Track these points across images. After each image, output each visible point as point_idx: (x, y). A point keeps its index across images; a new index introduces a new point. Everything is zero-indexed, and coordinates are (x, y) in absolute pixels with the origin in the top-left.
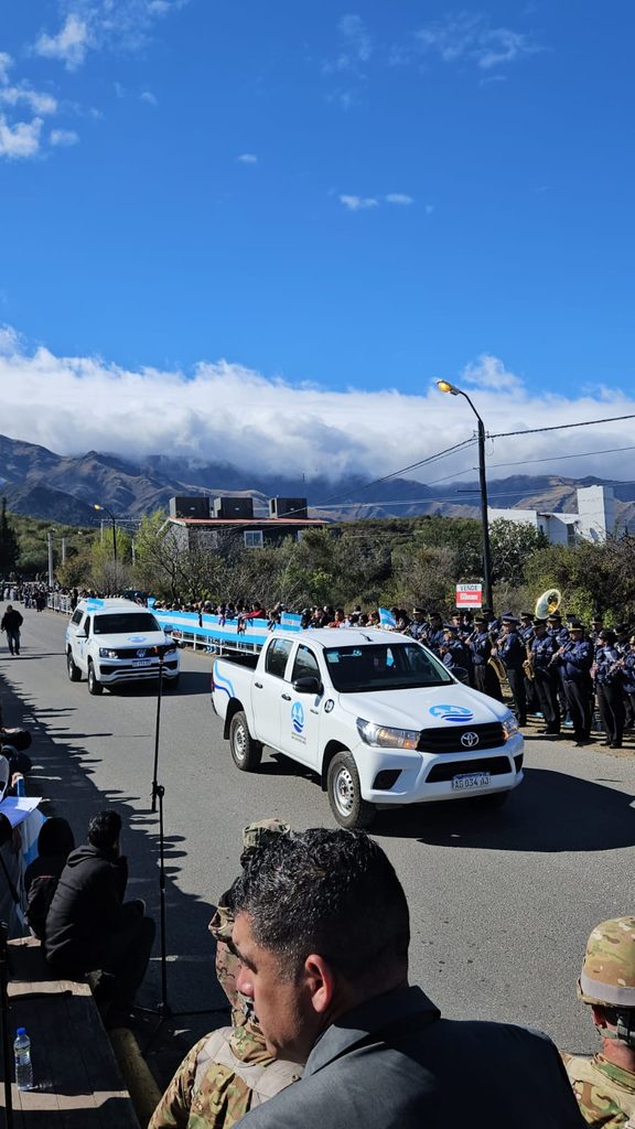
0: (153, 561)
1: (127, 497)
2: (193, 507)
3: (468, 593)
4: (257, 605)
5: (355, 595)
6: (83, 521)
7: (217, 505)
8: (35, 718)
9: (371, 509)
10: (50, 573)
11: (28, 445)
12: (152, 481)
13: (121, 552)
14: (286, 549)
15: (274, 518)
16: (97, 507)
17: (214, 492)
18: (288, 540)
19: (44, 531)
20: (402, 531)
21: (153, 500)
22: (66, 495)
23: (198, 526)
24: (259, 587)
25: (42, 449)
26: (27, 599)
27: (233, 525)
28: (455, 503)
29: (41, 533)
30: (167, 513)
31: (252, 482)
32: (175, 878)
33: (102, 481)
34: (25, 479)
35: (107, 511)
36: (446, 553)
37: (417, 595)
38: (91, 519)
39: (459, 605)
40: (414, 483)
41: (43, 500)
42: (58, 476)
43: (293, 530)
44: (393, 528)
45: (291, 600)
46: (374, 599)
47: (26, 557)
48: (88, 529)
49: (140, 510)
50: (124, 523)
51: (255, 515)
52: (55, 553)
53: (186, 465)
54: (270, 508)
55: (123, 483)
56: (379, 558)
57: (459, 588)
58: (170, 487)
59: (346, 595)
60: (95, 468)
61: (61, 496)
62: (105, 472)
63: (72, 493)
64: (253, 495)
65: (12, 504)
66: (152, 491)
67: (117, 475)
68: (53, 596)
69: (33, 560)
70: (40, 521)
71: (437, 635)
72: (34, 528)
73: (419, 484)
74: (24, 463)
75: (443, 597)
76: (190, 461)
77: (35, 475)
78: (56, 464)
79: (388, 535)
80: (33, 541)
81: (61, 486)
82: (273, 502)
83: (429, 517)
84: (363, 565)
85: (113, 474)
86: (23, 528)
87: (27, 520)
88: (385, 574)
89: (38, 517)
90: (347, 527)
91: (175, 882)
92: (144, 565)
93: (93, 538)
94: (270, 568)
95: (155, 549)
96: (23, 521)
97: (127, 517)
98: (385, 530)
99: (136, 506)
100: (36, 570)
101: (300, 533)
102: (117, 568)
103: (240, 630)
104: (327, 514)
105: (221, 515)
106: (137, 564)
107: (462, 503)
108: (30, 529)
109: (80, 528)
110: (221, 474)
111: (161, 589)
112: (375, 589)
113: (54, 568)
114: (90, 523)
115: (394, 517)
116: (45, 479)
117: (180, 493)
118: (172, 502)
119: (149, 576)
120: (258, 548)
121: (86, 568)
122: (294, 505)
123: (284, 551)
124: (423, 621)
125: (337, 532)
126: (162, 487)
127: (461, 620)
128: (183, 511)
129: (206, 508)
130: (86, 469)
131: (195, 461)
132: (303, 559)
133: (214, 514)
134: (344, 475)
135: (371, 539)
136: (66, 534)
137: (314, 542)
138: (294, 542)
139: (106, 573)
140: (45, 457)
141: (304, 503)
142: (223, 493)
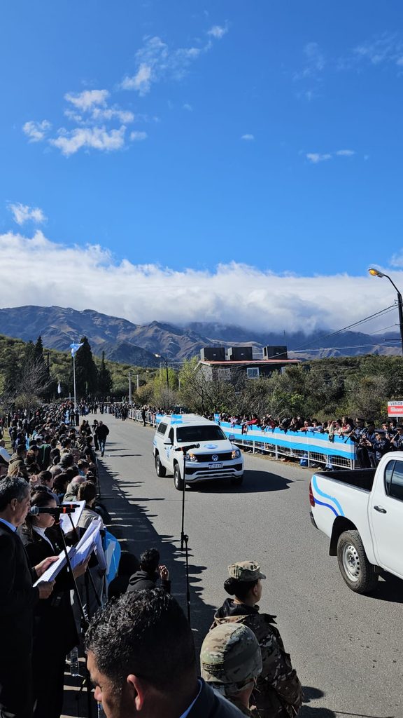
0: (190, 388)
1: (176, 349)
2: (215, 354)
3: (396, 407)
4: (255, 415)
5: (320, 408)
6: (149, 364)
7: (230, 352)
8: (119, 487)
9: (331, 351)
10: (130, 397)
11: (117, 319)
12: (190, 338)
13: (171, 384)
14: (274, 379)
15: (265, 359)
16: (157, 356)
17: (229, 344)
18: (275, 373)
19: (127, 370)
20: (352, 366)
21: (192, 349)
22: (140, 348)
23: (217, 366)
24: (256, 404)
25: (126, 321)
26: (116, 413)
27: (239, 364)
28: (389, 346)
29: (125, 372)
30: (200, 358)
31: (252, 336)
32: (201, 594)
33: (161, 339)
34: (116, 339)
35: (162, 358)
36: (380, 380)
37: (361, 409)
38: (155, 363)
39: (390, 415)
40: (359, 333)
41: (126, 351)
42: (135, 337)
43: (278, 366)
44: (346, 363)
45: (277, 412)
46: (332, 411)
47: (116, 387)
48: (152, 369)
49: (183, 356)
50: (174, 365)
51: (254, 358)
52: (133, 384)
53: (213, 328)
54: (263, 353)
55: (173, 340)
56: (335, 384)
57: (389, 404)
58: (202, 342)
59: (313, 408)
60: (156, 331)
61: (137, 349)
62: (163, 334)
63: (143, 347)
64: (253, 345)
65: (108, 355)
66: (191, 345)
67: (169, 335)
68: (132, 411)
69: (120, 388)
70: (124, 365)
71: (373, 436)
72: (121, 369)
73: (362, 334)
74: (115, 330)
75: (379, 410)
76: (216, 326)
77: (122, 337)
78: (134, 330)
79: (343, 368)
80: (120, 377)
81: (136, 342)
82: (265, 349)
83: (370, 356)
84: (324, 389)
85: (167, 334)
86: (114, 369)
87: (117, 364)
88: (340, 395)
89: (123, 362)
90: (315, 363)
91: (200, 596)
92: (185, 391)
93: (155, 374)
94: (264, 391)
95: (191, 381)
96: (115, 365)
97: (176, 361)
98: (341, 365)
99: (181, 353)
100: (121, 394)
101: (283, 369)
102: (170, 393)
103: (244, 432)
104: (301, 355)
105: (233, 358)
106: (182, 391)
107: (393, 346)
108: (119, 369)
109: (148, 368)
110: (233, 332)
111: (196, 406)
112: (333, 404)
113: (132, 393)
114: (154, 365)
115: (347, 356)
116: (127, 339)
117: (207, 345)
118: (202, 351)
119: (189, 397)
120: (256, 379)
121: (151, 393)
122: (278, 350)
123: (272, 380)
124: (363, 427)
125: (307, 367)
126: (196, 341)
127: (388, 426)
128: (209, 356)
129: (223, 354)
130: (150, 333)
131: (219, 326)
132: (285, 385)
133: (228, 358)
134: (315, 331)
135: (331, 371)
136: (140, 372)
137: (293, 374)
138: (279, 374)
139: (163, 396)
140: (127, 326)
141: (285, 349)
142: (234, 344)
